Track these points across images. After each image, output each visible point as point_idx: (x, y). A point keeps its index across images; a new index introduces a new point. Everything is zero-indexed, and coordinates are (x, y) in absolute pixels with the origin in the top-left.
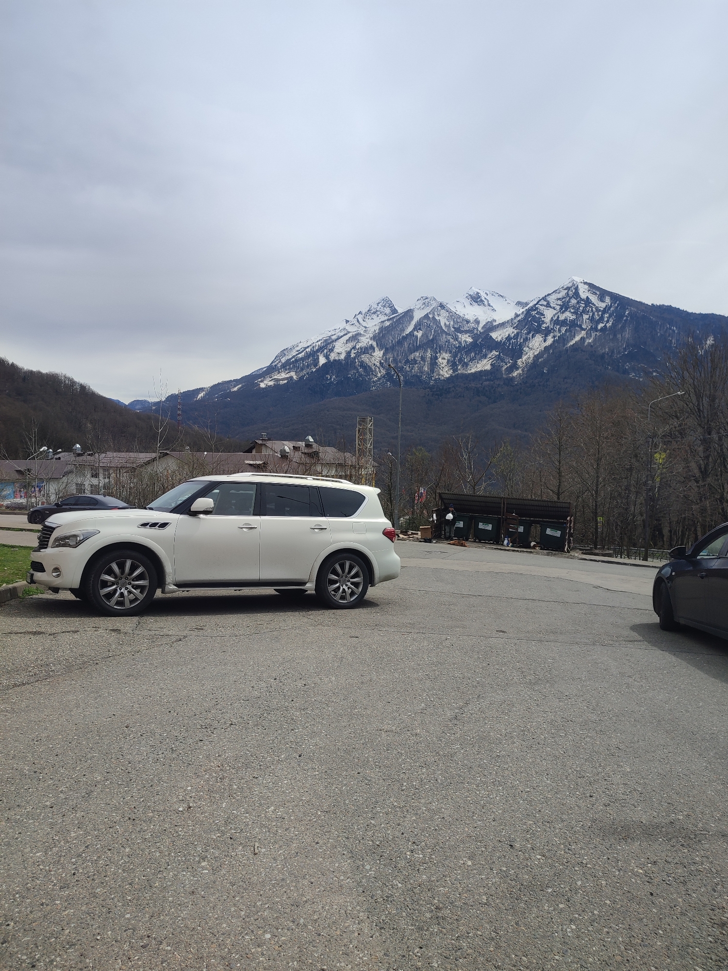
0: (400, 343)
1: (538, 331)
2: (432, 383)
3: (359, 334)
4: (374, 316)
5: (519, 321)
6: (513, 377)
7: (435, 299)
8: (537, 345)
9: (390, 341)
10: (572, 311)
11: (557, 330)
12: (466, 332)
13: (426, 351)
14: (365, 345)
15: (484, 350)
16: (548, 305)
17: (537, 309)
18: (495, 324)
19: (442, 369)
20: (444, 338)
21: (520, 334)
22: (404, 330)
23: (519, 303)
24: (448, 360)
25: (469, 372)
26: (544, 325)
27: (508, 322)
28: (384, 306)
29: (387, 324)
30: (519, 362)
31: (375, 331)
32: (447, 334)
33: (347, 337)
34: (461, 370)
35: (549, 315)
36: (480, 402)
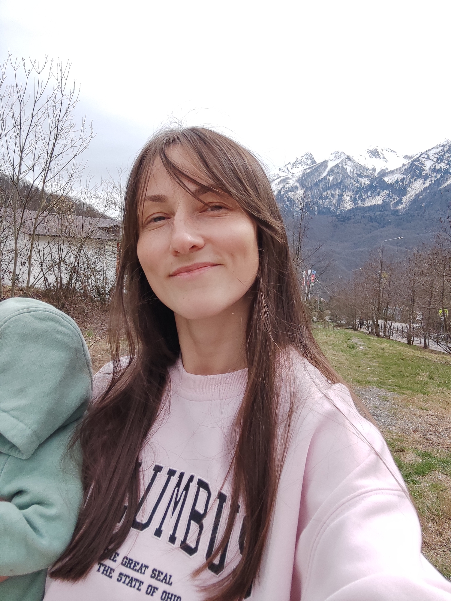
0: (316, 184)
1: (419, 176)
2: (338, 212)
3: (288, 178)
4: (299, 166)
5: (405, 169)
6: (398, 209)
7: (344, 153)
8: (418, 186)
9: (310, 183)
10: (446, 162)
11: (434, 176)
12: (366, 177)
13: (335, 190)
14: (291, 185)
15: (378, 190)
16: (428, 158)
17: (419, 160)
18: (387, 171)
19: (346, 203)
20: (348, 181)
21: (406, 178)
22: (320, 175)
23: (406, 157)
24: (351, 197)
25: (366, 205)
26: (424, 172)
27: (397, 169)
28: (307, 159)
29: (309, 171)
30: (404, 198)
31: (299, 176)
32: (351, 178)
33: (279, 180)
34: (360, 204)
35: (428, 164)
36: (373, 226)
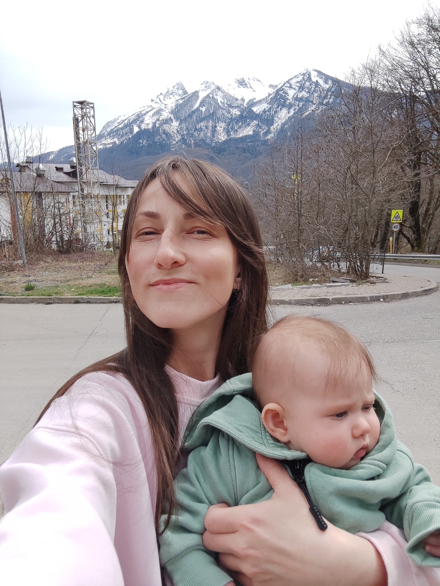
0: (190, 116)
1: (284, 106)
2: (213, 144)
3: (161, 110)
4: (171, 96)
5: (271, 99)
6: (268, 139)
7: (213, 83)
8: (283, 115)
9: (183, 115)
10: (307, 90)
11: (297, 104)
12: (236, 107)
13: (208, 122)
14: (166, 117)
15: (248, 120)
16: (291, 87)
17: (283, 89)
18: (255, 101)
19: (220, 134)
20: (220, 112)
21: (272, 108)
22: (193, 107)
23: (271, 86)
24: (224, 128)
25: (239, 136)
26: (288, 101)
27: (264, 99)
28: (178, 89)
29: (181, 102)
30: (272, 128)
31: (172, 107)
32: (222, 109)
33: (152, 112)
34: (233, 135)
35: (291, 93)
36: (246, 157)
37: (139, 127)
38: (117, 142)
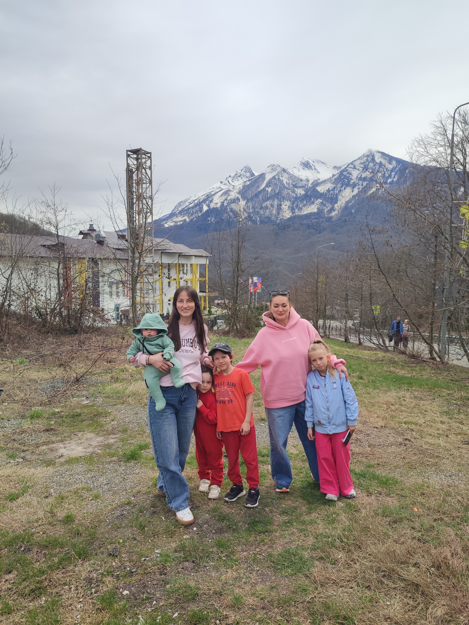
0: (257, 195)
1: (348, 185)
2: (278, 221)
3: (229, 190)
4: (239, 178)
5: (335, 179)
6: (332, 216)
7: (279, 166)
8: (347, 194)
9: (250, 195)
11: (361, 184)
12: (301, 187)
13: (274, 200)
14: (233, 197)
15: (312, 199)
16: (355, 168)
17: (347, 170)
18: (319, 181)
19: (284, 212)
20: (285, 192)
21: (336, 187)
22: (259, 187)
23: (335, 167)
24: (289, 206)
25: (303, 214)
26: (352, 181)
27: (328, 179)
28: (246, 172)
29: (248, 183)
30: (336, 206)
31: (240, 188)
32: (287, 189)
33: (221, 193)
34: (297, 213)
35: (355, 174)
36: (310, 233)
37: (208, 206)
38: (188, 220)
